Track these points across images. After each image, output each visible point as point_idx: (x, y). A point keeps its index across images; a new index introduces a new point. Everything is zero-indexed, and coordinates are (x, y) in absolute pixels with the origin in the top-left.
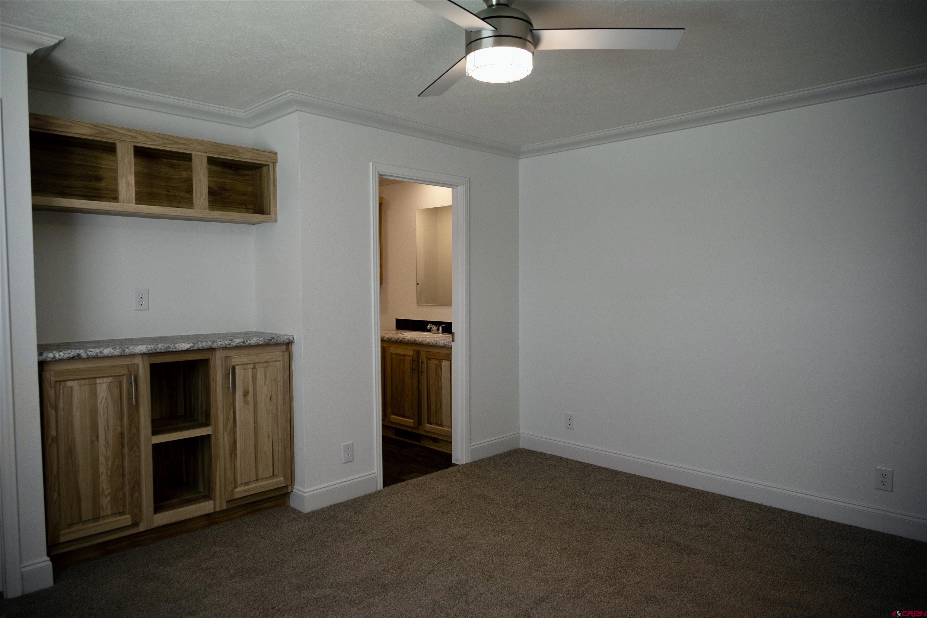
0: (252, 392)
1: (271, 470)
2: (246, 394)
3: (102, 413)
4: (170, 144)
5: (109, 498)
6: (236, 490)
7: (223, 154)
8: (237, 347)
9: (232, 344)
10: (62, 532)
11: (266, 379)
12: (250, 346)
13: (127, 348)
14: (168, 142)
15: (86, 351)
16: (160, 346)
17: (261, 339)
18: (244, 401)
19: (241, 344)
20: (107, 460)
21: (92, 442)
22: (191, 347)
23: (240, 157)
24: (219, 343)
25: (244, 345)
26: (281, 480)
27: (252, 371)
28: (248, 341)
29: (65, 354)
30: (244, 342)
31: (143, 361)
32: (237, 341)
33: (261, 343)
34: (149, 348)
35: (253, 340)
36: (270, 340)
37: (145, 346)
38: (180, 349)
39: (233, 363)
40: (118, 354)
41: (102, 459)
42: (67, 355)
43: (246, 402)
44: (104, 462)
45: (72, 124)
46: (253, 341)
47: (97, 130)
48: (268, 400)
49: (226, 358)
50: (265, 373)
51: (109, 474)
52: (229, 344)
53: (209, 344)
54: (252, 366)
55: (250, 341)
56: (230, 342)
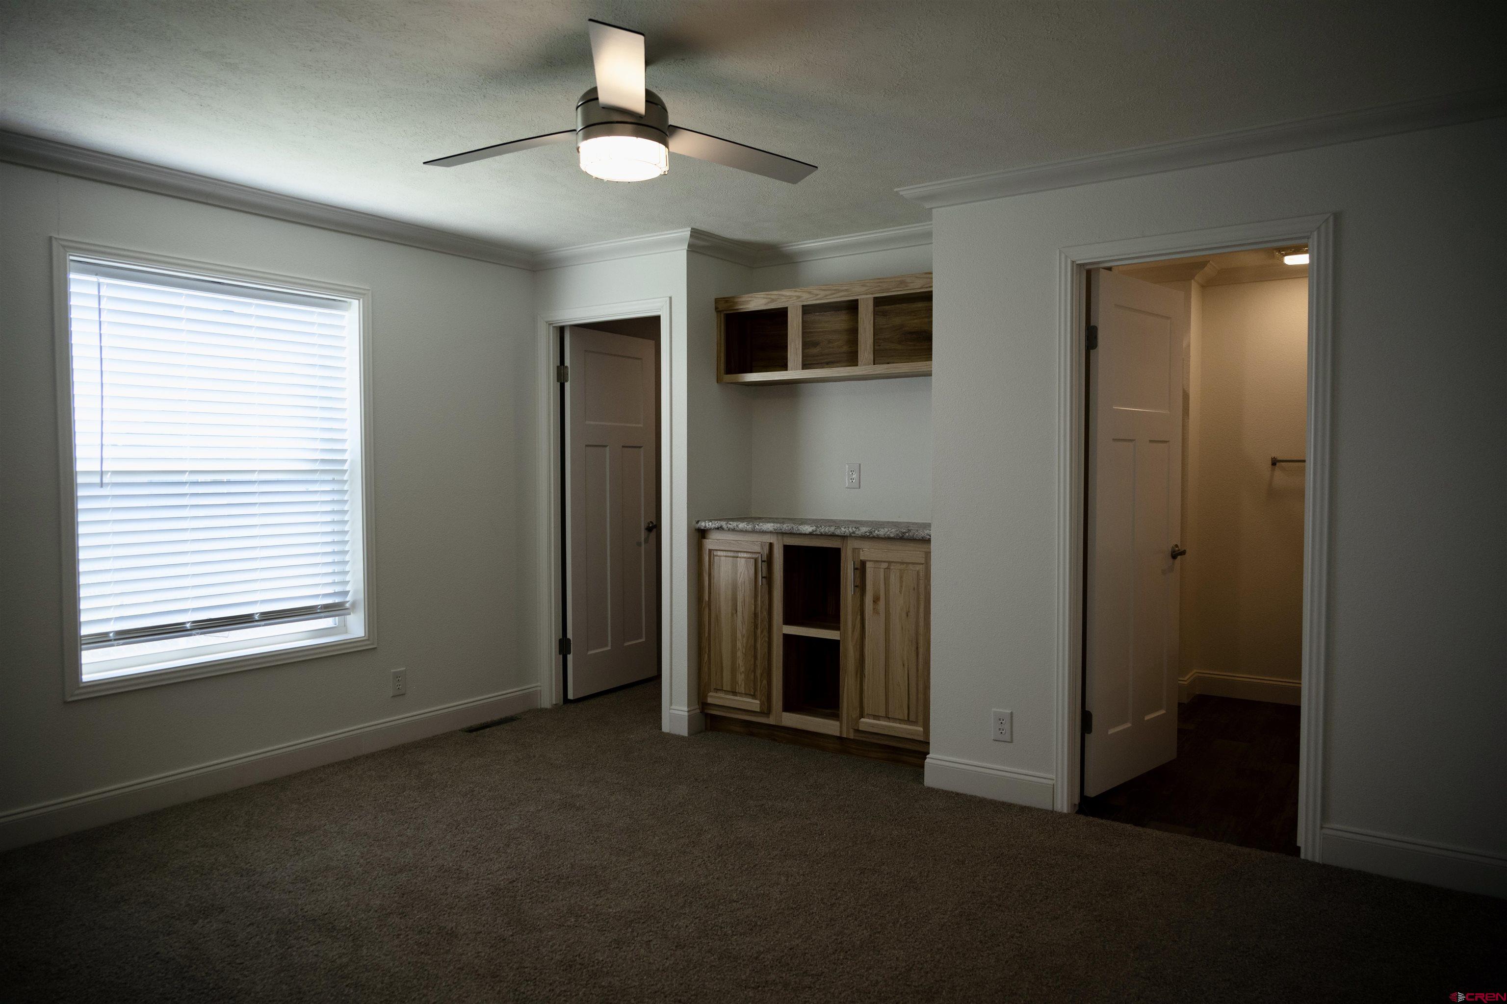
0: (884, 599)
1: (906, 712)
2: (876, 600)
3: (740, 589)
4: (832, 294)
5: (743, 676)
6: (862, 720)
7: (888, 290)
8: (863, 537)
9: (857, 532)
10: (711, 694)
11: (901, 586)
12: (878, 538)
13: (758, 525)
14: (829, 292)
15: (726, 524)
16: (785, 526)
17: (893, 530)
18: (874, 609)
19: (868, 534)
20: (743, 636)
21: (732, 615)
22: (813, 531)
23: (909, 288)
24: (843, 529)
25: (871, 535)
26: (919, 731)
27: (884, 572)
28: (876, 532)
29: (712, 524)
30: (871, 533)
31: (778, 540)
32: (864, 530)
33: (892, 535)
34: (775, 527)
35: (882, 530)
36: (904, 533)
37: (772, 524)
38: (804, 532)
39: (862, 558)
40: (750, 530)
41: (739, 636)
42: (714, 526)
43: (876, 611)
44: (740, 638)
45: (750, 299)
46: (882, 532)
47: (769, 298)
48: (904, 615)
49: (855, 551)
50: (901, 577)
51: (744, 651)
52: (854, 533)
53: (832, 529)
54: (885, 565)
55: (878, 531)
56: (854, 529)
